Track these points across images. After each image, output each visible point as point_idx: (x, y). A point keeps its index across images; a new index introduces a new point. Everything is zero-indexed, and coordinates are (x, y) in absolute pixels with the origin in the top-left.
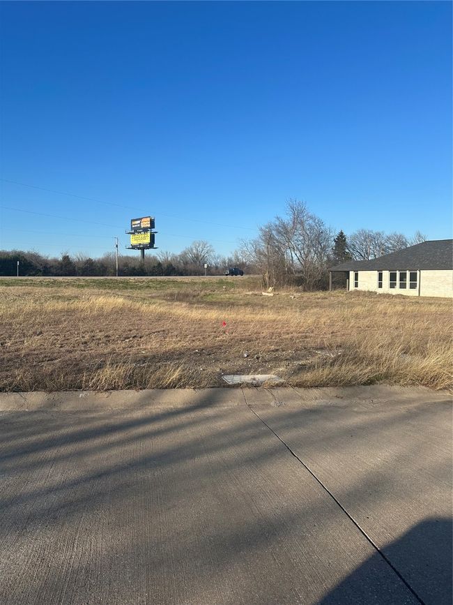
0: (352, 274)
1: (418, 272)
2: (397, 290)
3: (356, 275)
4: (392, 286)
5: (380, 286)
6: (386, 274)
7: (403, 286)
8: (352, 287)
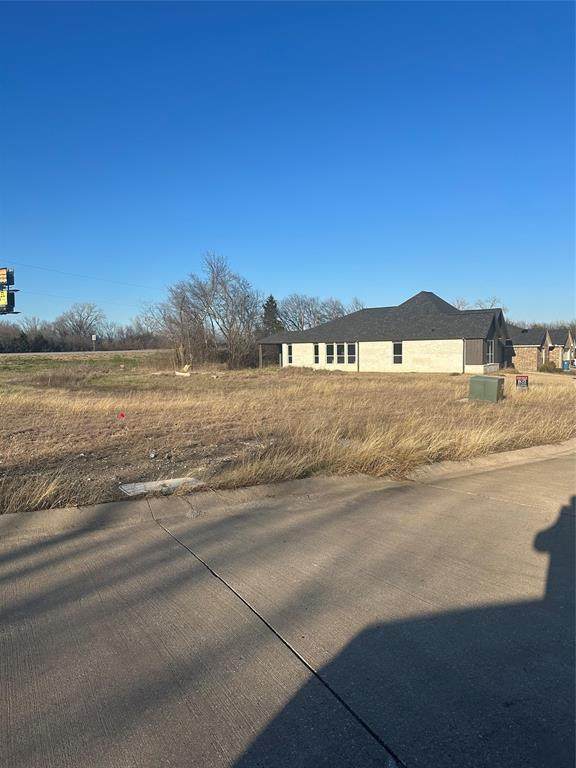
0: (285, 347)
1: (356, 344)
2: (335, 366)
3: (290, 348)
4: (330, 360)
5: (317, 360)
6: (322, 347)
7: (341, 360)
8: (286, 363)
